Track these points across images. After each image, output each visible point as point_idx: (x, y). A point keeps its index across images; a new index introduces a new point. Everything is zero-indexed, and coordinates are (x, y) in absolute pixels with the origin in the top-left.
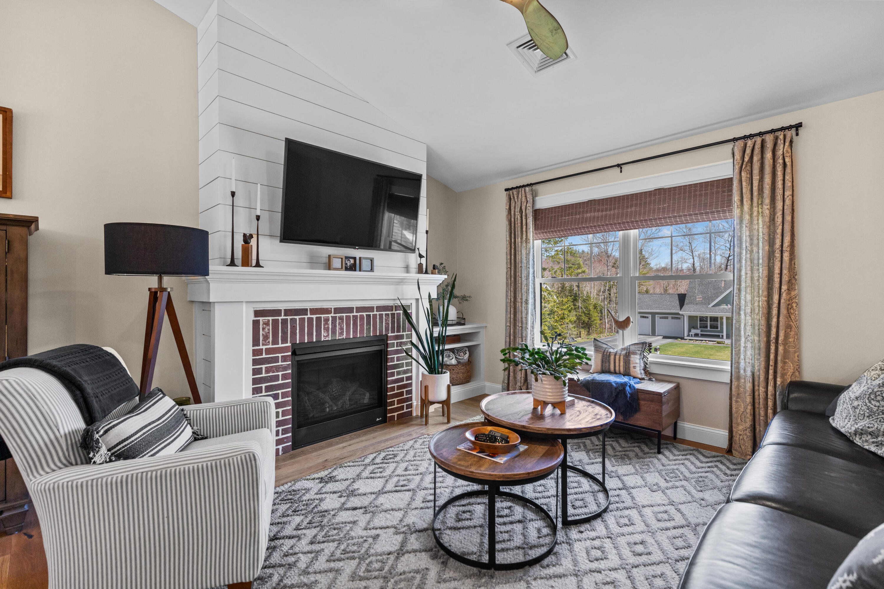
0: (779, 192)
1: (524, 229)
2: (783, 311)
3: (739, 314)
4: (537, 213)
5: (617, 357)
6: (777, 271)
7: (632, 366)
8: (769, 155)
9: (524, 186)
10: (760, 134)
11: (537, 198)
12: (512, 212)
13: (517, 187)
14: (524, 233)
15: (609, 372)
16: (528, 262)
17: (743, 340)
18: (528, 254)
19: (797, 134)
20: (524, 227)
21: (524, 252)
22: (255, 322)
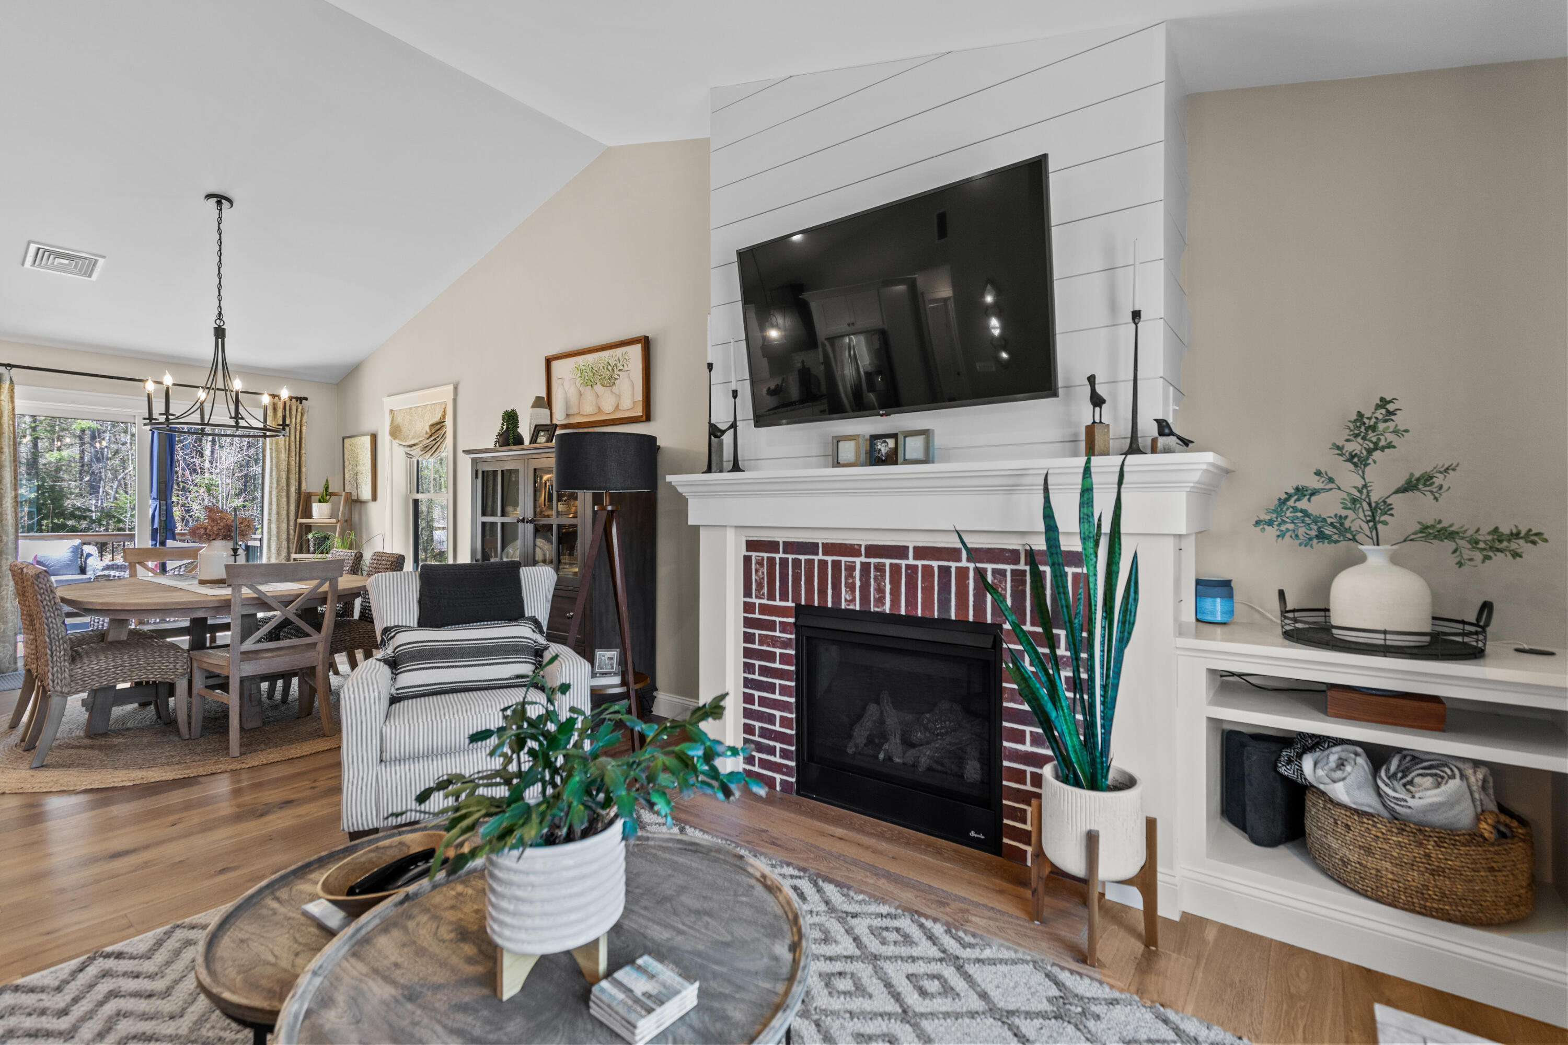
22: (747, 560)
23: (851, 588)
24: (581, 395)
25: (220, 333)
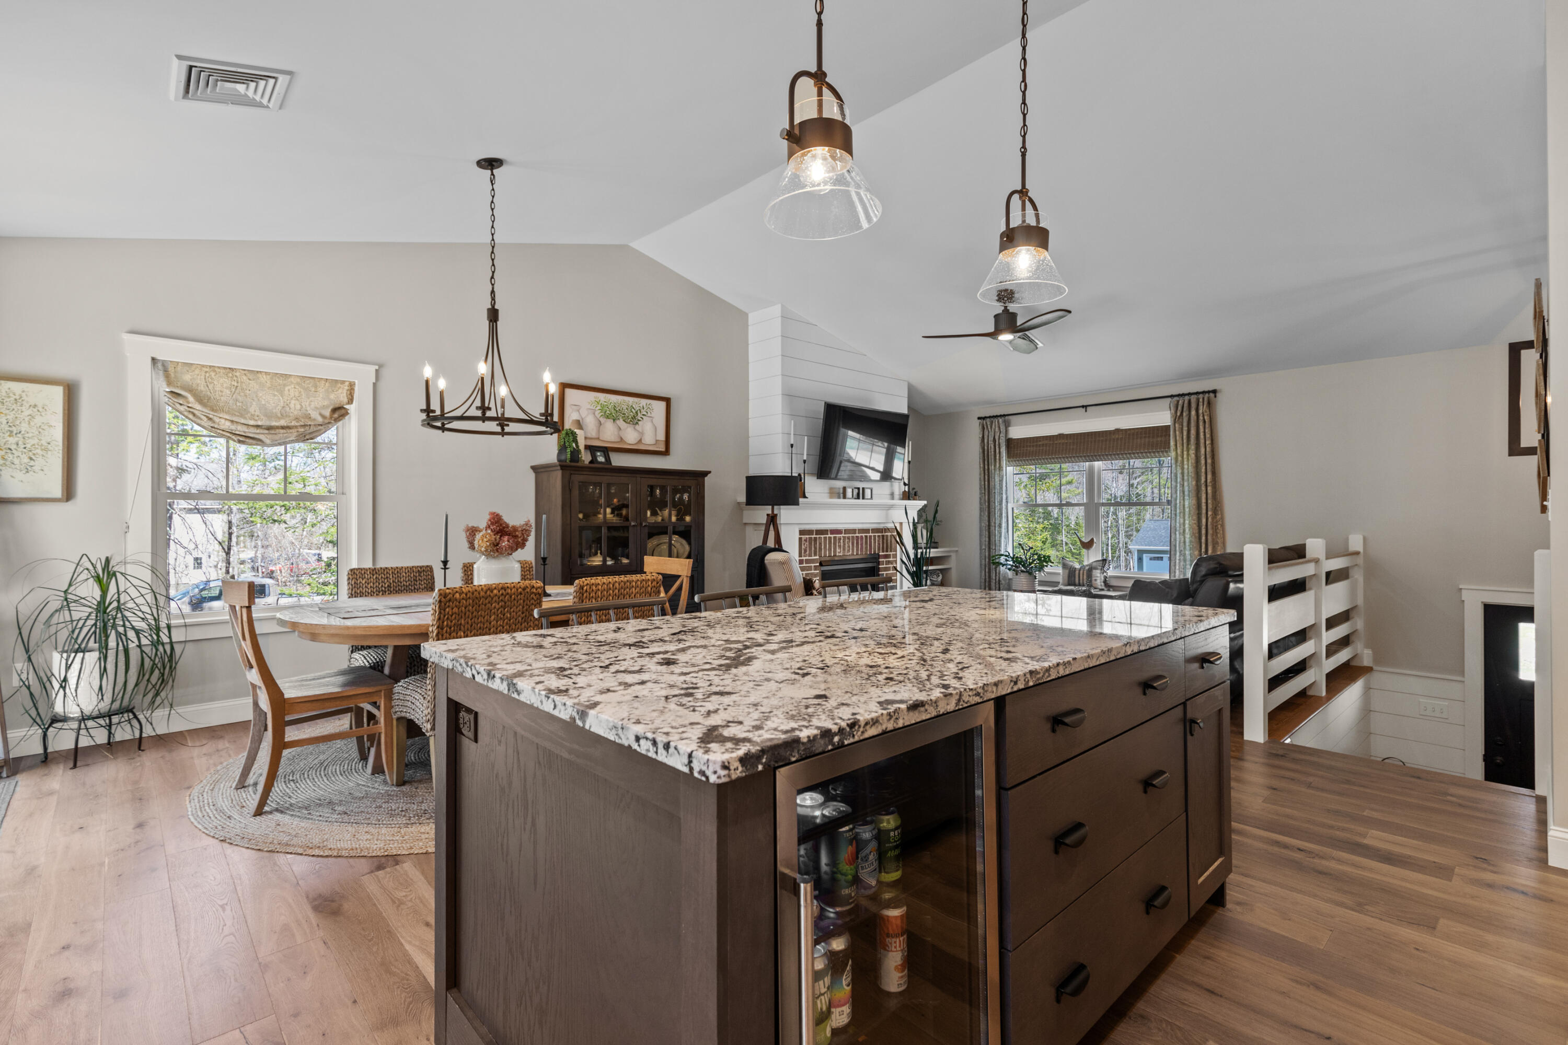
0: (1202, 441)
1: (998, 457)
2: (1210, 532)
3: (1175, 534)
4: (1009, 442)
5: (1081, 572)
6: (1204, 501)
7: (1093, 579)
8: (1193, 413)
9: (996, 416)
10: (1189, 394)
11: (1010, 428)
12: (986, 441)
13: (990, 417)
14: (998, 461)
15: (1075, 585)
16: (1001, 488)
17: (1178, 554)
18: (1001, 481)
19: (1215, 397)
20: (998, 456)
21: (997, 479)
22: (800, 539)
23: (840, 546)
24: (600, 424)
25: (493, 315)
